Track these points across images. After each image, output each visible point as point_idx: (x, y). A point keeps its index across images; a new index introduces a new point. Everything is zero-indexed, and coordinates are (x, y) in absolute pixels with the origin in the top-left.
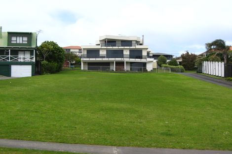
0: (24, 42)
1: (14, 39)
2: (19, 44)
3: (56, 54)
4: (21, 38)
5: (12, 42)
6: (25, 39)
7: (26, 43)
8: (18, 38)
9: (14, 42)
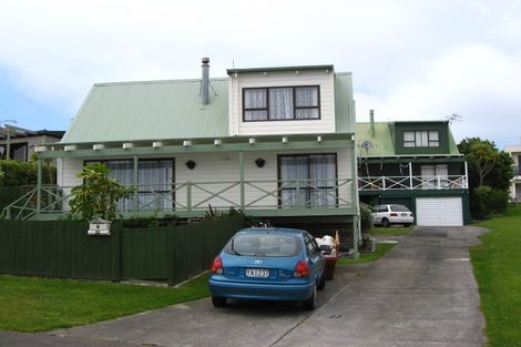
0: (432, 145)
1: (408, 137)
2: (422, 149)
3: (499, 170)
4: (425, 135)
5: (406, 145)
6: (435, 136)
7: (437, 144)
8: (418, 135)
9: (409, 145)
